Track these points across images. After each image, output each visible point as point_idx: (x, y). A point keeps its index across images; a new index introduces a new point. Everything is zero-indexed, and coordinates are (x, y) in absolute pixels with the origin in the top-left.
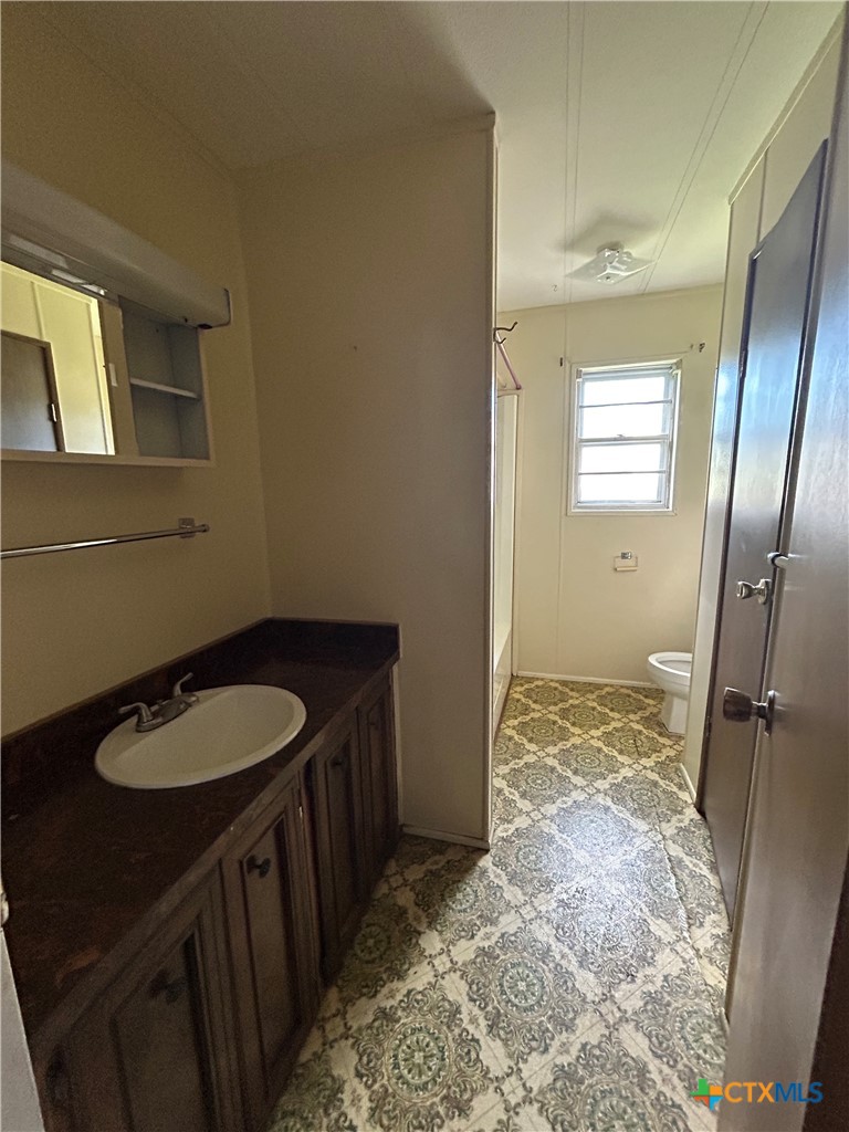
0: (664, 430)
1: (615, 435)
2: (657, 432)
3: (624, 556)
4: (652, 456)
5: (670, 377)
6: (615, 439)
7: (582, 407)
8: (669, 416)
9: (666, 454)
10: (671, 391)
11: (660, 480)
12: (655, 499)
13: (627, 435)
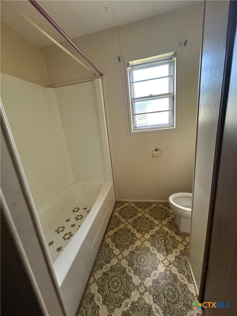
0: (170, 90)
1: (148, 95)
2: (167, 91)
3: (156, 150)
4: (165, 103)
5: (171, 64)
6: (148, 97)
7: (132, 83)
8: (172, 83)
9: (171, 102)
10: (172, 71)
11: (170, 114)
12: (168, 123)
13: (154, 94)
